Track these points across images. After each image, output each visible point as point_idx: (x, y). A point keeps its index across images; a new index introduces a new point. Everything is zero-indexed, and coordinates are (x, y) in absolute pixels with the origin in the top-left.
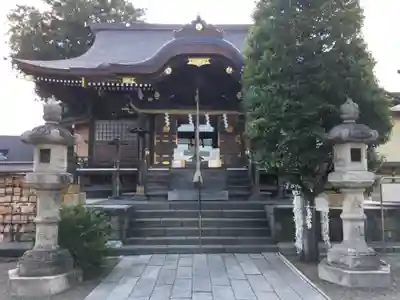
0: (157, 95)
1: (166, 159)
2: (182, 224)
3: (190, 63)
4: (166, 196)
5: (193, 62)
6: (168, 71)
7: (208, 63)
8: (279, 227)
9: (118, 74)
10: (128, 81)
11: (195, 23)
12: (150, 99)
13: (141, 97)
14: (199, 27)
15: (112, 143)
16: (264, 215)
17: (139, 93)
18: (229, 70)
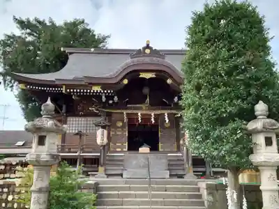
0: (116, 99)
1: (119, 147)
2: (136, 196)
3: (141, 76)
4: (122, 175)
5: (143, 75)
6: (126, 82)
7: (154, 76)
8: (211, 198)
9: (90, 84)
10: (97, 89)
11: (145, 48)
12: (111, 102)
13: (104, 99)
14: (148, 51)
15: (77, 134)
16: (198, 189)
17: (103, 97)
18: (169, 81)
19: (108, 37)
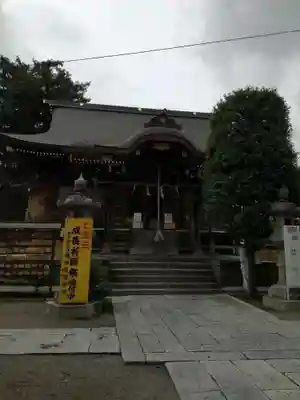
3: (154, 147)
4: (127, 252)
5: (157, 147)
6: (138, 153)
9: (100, 153)
12: (118, 173)
14: (163, 120)
17: (110, 168)
18: (184, 155)
19: (88, 84)
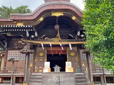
0: (36, 34)
3: (53, 15)
7: (62, 15)
9: (14, 20)
10: (20, 25)
12: (33, 36)
13: (28, 35)
17: (27, 33)
18: (74, 18)
